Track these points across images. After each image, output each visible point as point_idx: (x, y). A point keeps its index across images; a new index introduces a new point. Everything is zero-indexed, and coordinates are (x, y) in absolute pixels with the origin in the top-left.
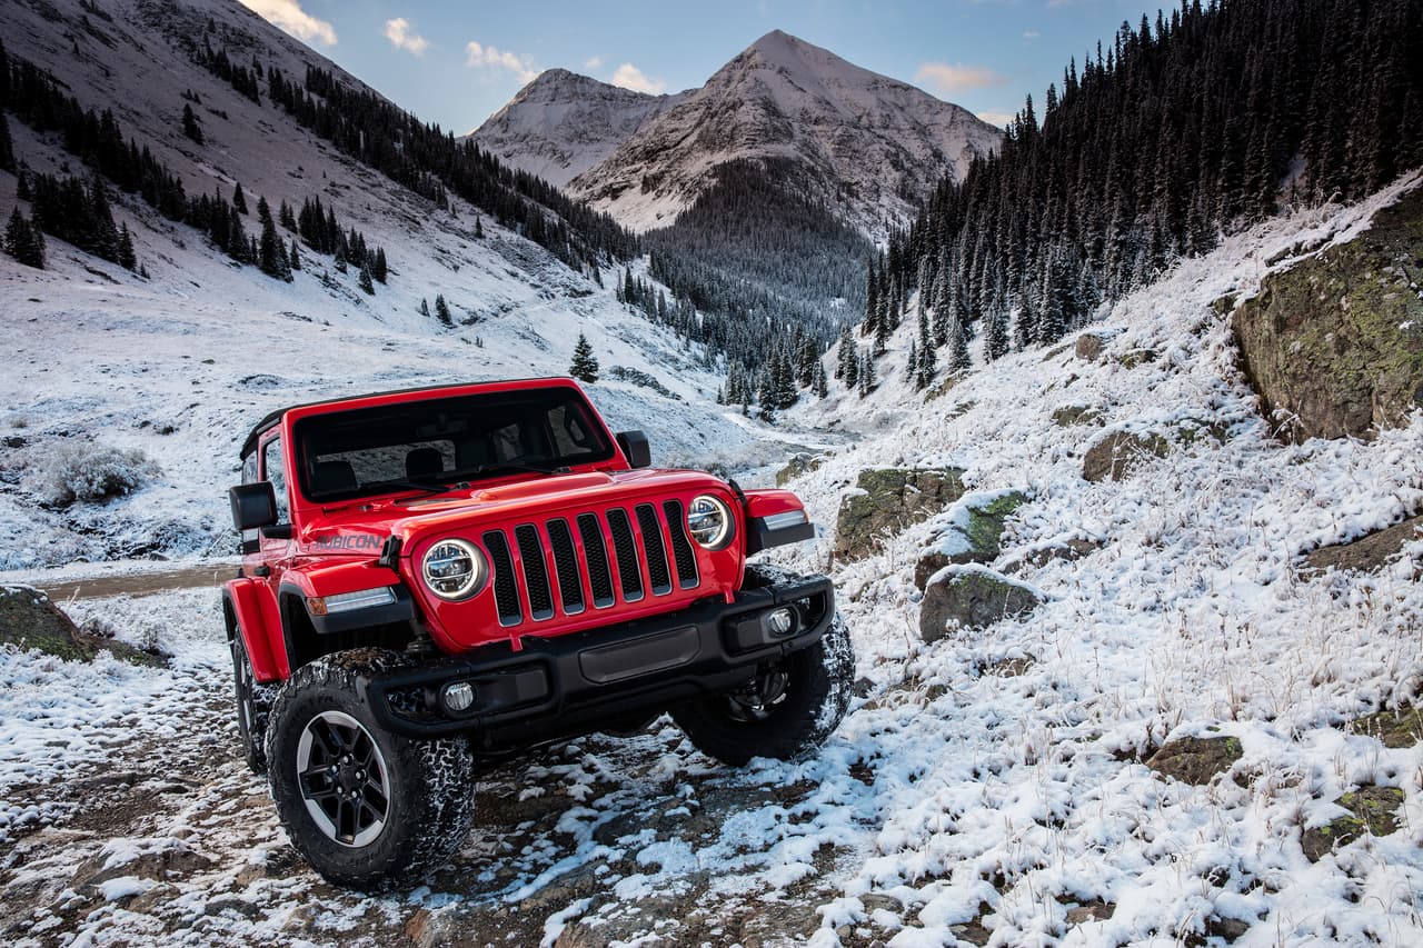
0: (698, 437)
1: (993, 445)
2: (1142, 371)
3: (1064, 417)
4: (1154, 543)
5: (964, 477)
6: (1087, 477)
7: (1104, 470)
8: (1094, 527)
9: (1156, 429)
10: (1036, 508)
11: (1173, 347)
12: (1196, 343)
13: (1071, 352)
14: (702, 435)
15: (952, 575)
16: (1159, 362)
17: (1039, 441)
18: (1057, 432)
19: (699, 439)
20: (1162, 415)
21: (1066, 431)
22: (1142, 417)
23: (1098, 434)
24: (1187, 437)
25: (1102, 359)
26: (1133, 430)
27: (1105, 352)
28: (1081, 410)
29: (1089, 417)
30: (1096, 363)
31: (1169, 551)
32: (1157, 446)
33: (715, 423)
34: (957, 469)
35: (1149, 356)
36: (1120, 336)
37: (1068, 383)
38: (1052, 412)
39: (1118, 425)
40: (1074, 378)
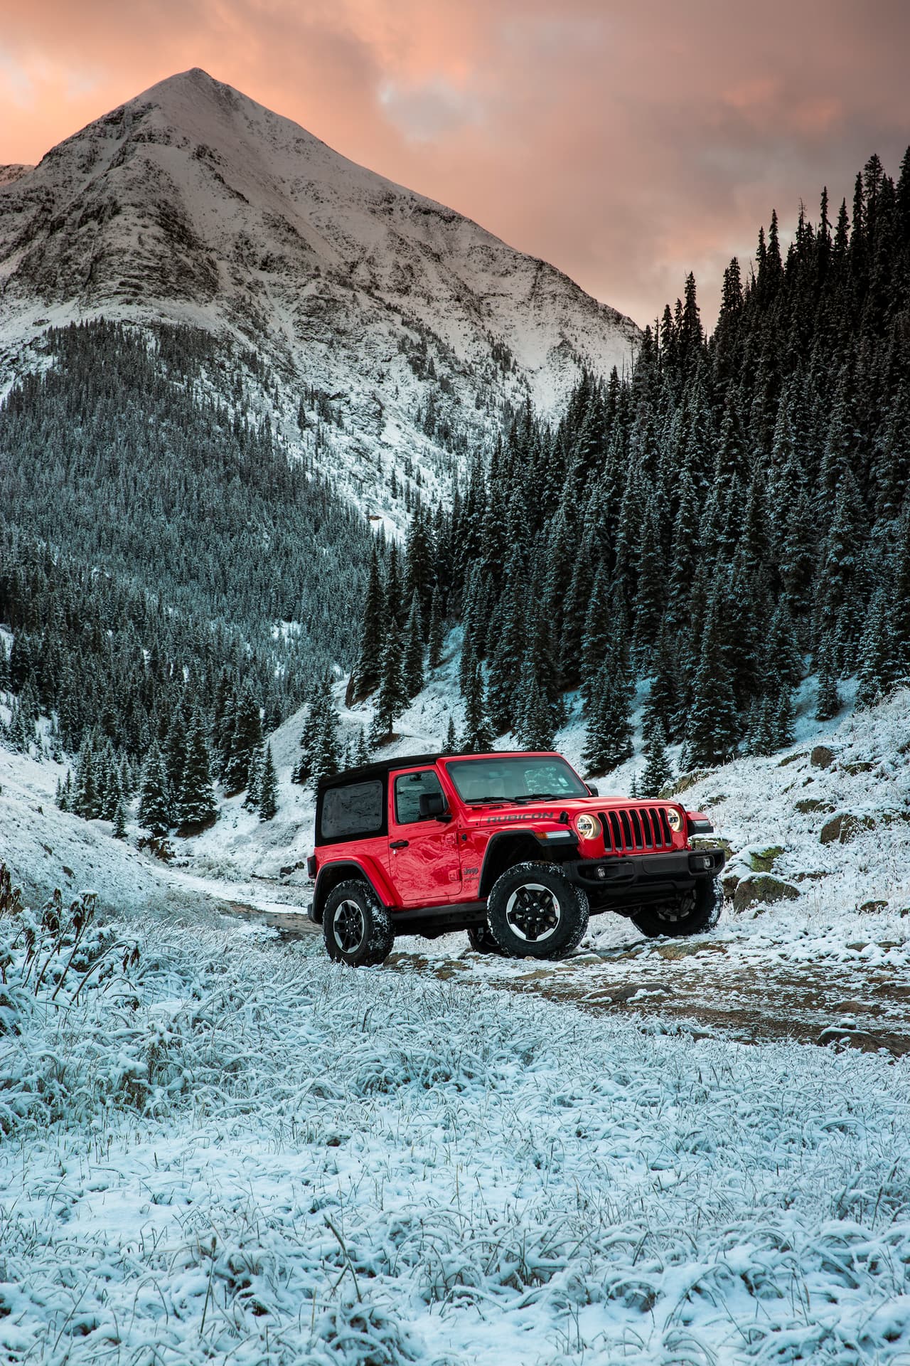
0: (61, 874)
1: (751, 824)
2: (862, 777)
3: (804, 807)
4: (864, 870)
5: (731, 846)
6: (823, 841)
7: (836, 837)
8: (830, 865)
9: (868, 813)
10: (792, 856)
11: (884, 762)
12: (900, 760)
13: (806, 761)
14: (68, 871)
15: (753, 878)
16: (874, 772)
17: (787, 823)
18: (799, 817)
19: (64, 877)
20: (873, 806)
21: (806, 816)
22: (859, 807)
23: (829, 817)
24: (888, 819)
25: (832, 767)
26: (854, 813)
27: (835, 762)
28: (817, 802)
29: (823, 807)
30: (827, 770)
31: (871, 875)
32: (869, 823)
33: (90, 850)
34: (725, 840)
35: (867, 767)
36: (847, 750)
37: (805, 784)
38: (794, 804)
39: (845, 810)
40: (810, 780)
